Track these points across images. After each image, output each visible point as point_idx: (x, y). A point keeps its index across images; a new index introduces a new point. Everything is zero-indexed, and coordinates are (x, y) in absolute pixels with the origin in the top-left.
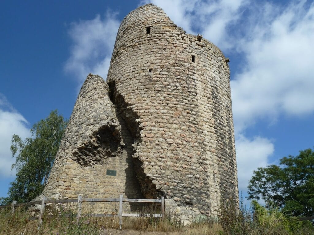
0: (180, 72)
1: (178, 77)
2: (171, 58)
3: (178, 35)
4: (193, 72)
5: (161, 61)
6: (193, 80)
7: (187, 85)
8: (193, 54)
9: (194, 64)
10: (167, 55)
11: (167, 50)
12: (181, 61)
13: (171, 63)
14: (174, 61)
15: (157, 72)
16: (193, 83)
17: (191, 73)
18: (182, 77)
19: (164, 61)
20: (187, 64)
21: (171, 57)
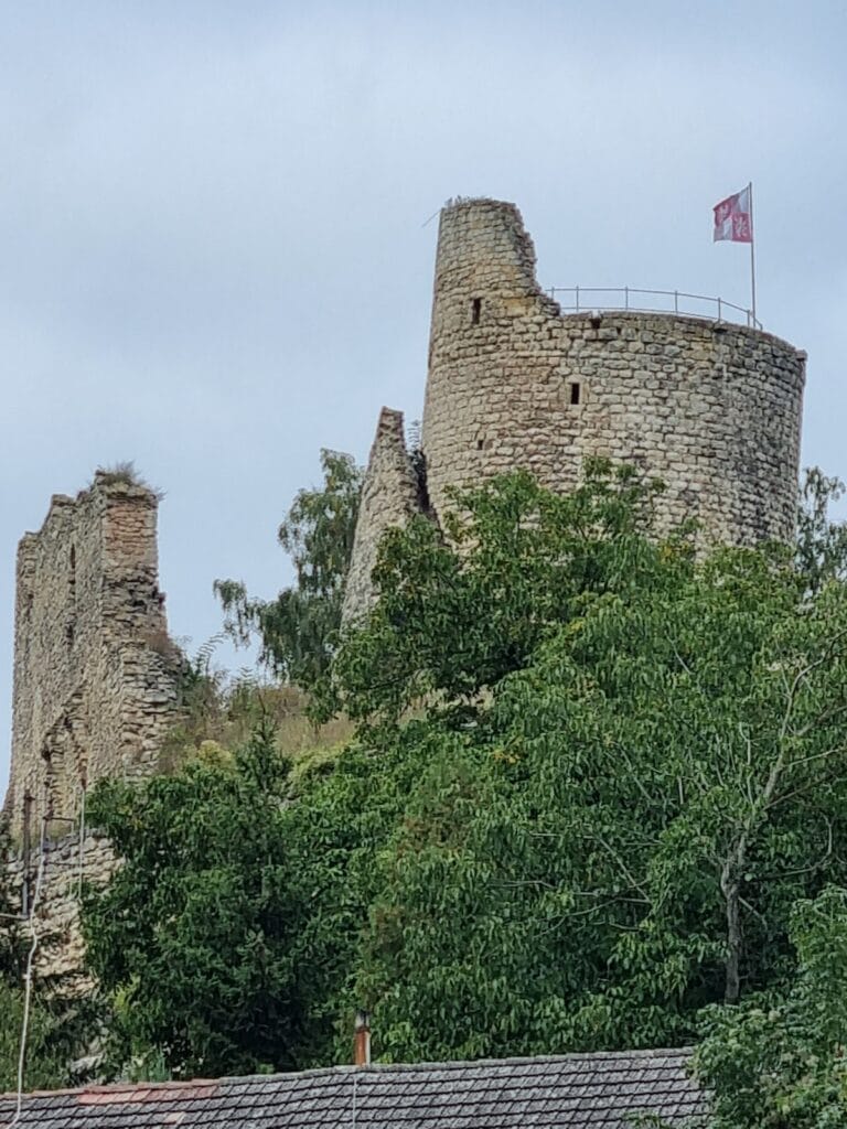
0: (538, 443)
1: (535, 458)
2: (520, 404)
3: (539, 324)
4: (570, 436)
5: (501, 417)
6: (569, 458)
7: (554, 477)
8: (573, 379)
9: (576, 410)
10: (511, 396)
11: (512, 380)
12: (543, 409)
13: (520, 421)
14: (527, 413)
15: (493, 450)
16: (568, 467)
17: (566, 440)
18: (542, 457)
19: (506, 415)
20: (556, 416)
21: (520, 401)
